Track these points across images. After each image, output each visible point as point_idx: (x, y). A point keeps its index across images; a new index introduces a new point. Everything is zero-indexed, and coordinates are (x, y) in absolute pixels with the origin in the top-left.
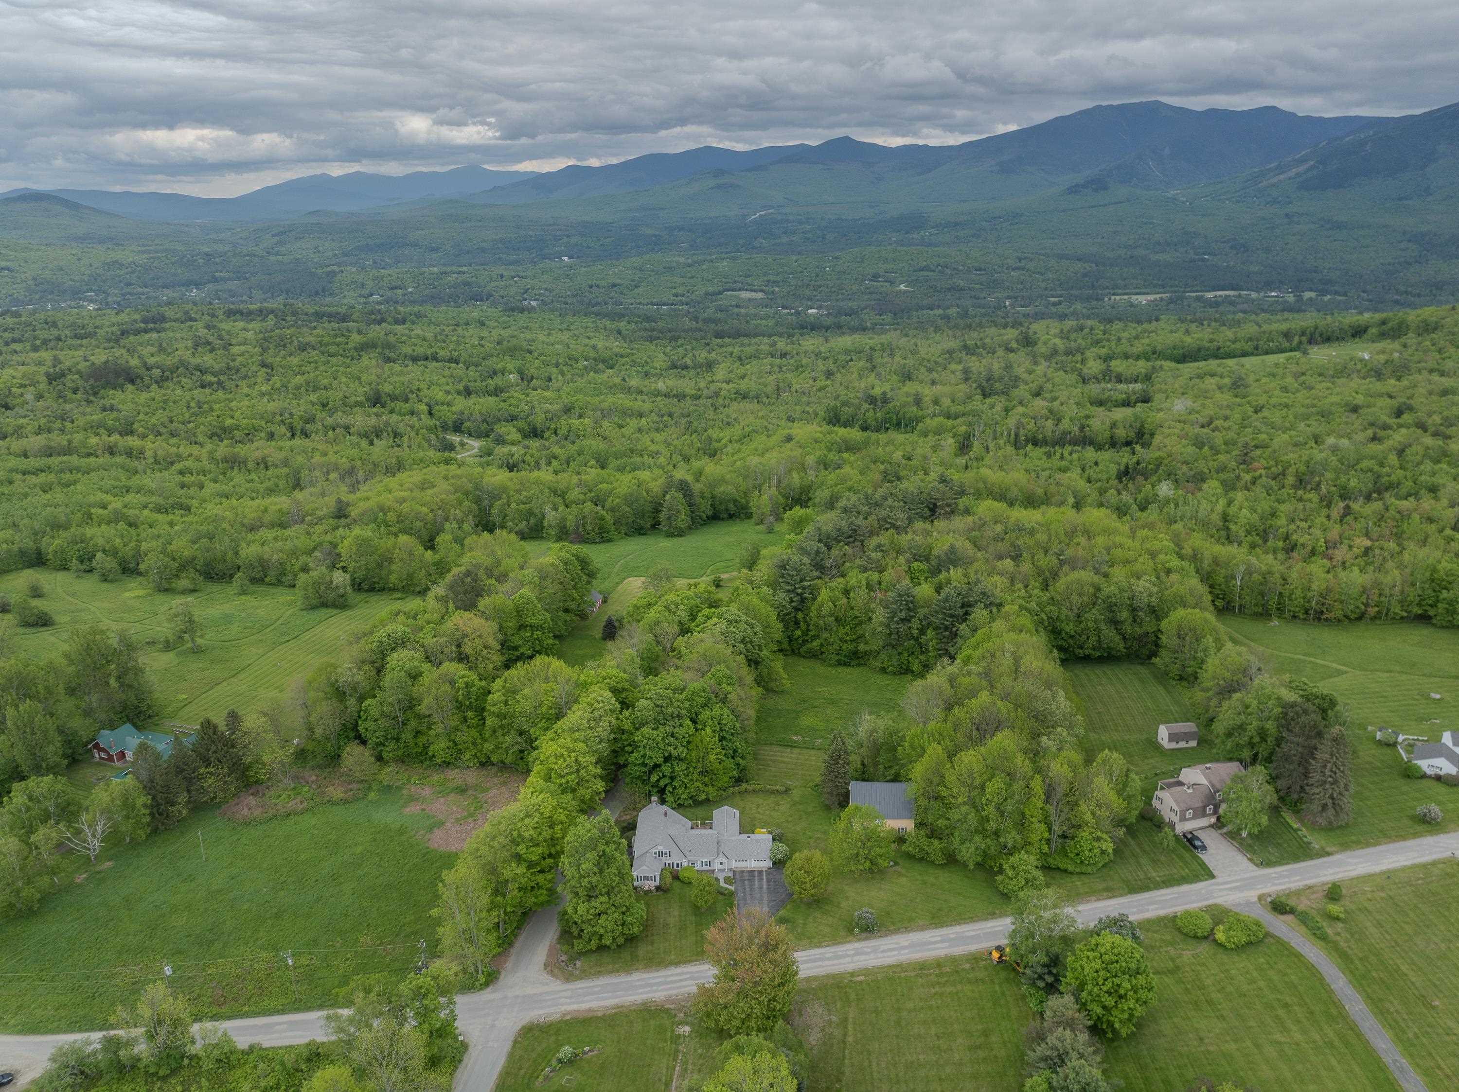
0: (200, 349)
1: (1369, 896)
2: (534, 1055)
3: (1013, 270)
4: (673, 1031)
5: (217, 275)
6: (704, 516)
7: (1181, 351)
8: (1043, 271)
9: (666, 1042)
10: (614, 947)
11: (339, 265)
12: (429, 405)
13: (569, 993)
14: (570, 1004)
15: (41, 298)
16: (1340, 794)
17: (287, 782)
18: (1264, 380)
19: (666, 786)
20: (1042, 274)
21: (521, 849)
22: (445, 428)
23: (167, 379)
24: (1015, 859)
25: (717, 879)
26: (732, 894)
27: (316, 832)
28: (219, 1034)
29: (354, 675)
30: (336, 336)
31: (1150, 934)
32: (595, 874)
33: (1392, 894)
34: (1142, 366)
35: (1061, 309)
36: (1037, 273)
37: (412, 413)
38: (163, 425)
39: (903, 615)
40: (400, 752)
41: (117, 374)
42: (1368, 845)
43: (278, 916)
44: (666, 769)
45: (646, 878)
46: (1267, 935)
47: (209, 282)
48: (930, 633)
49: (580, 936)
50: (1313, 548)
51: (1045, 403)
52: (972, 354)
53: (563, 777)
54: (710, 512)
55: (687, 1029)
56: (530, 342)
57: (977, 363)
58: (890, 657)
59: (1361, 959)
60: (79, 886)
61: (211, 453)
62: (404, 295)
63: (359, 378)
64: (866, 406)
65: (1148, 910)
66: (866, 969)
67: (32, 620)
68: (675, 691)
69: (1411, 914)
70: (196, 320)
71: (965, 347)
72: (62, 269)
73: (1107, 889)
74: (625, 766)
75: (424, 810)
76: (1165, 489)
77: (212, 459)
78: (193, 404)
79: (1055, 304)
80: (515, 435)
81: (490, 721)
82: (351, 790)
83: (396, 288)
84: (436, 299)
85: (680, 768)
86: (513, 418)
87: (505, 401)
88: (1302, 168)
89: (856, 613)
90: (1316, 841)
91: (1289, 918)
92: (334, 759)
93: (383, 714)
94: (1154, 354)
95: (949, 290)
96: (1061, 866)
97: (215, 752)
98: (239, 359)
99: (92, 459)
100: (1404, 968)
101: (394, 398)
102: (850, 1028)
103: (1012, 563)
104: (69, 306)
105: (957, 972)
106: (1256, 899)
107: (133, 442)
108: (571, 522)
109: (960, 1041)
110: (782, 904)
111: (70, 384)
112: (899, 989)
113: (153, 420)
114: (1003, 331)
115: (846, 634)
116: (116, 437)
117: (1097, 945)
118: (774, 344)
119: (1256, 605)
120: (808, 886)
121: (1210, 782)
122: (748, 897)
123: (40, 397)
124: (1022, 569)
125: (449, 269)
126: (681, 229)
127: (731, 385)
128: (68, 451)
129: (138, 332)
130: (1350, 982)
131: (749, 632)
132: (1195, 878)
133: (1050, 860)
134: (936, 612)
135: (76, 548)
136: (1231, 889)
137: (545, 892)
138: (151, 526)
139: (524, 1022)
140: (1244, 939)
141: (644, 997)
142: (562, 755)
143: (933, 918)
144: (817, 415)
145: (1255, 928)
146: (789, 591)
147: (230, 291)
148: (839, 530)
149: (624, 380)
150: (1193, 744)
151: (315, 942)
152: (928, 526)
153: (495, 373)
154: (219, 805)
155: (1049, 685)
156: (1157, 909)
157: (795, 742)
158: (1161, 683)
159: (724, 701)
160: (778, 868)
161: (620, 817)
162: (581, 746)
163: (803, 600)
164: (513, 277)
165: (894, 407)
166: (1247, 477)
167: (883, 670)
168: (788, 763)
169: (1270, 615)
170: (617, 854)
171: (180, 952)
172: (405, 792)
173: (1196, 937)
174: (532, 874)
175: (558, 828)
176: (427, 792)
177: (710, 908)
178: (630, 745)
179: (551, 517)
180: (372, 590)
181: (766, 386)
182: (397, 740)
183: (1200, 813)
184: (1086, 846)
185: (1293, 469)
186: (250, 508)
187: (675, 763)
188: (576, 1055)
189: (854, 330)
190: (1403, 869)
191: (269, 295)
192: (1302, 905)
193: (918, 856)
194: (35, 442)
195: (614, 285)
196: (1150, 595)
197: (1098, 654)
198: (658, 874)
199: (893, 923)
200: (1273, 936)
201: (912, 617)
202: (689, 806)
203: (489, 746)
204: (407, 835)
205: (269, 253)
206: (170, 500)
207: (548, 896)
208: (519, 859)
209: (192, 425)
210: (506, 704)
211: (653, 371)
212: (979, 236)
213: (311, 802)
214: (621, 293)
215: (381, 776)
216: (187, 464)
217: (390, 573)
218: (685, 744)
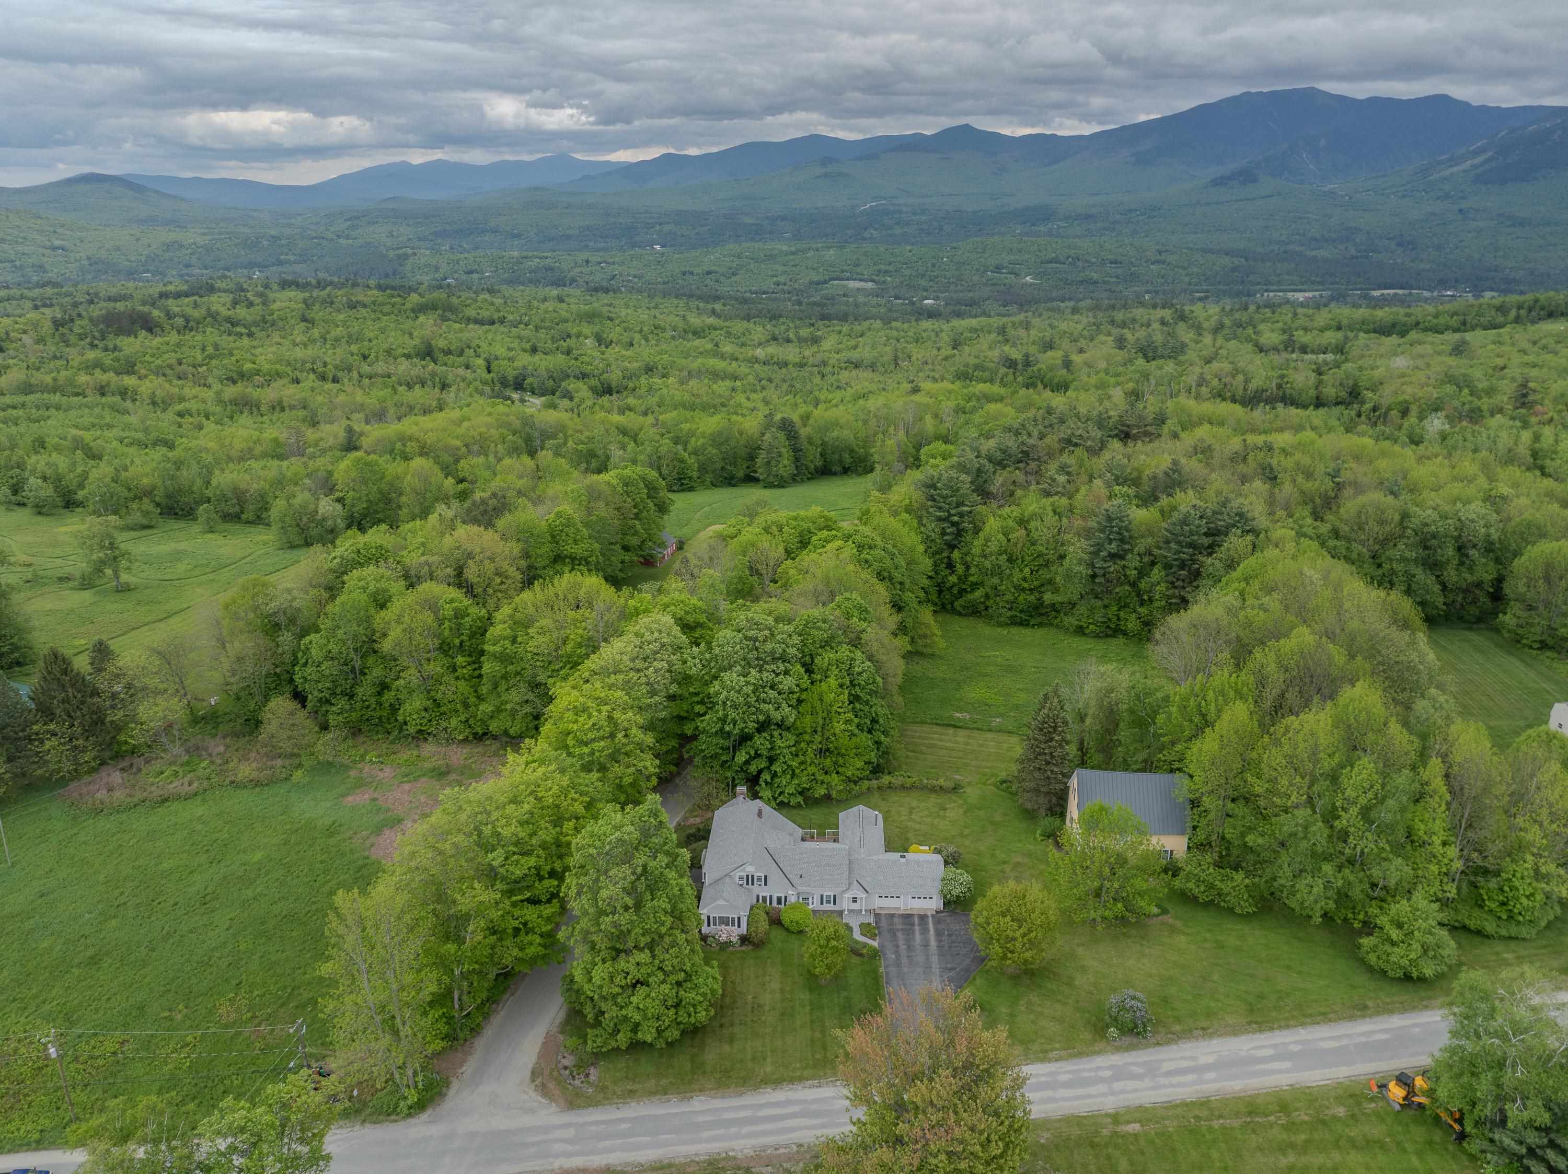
3: (1153, 263)
5: (282, 257)
6: (812, 467)
7: (1374, 325)
8: (1186, 265)
10: (660, 1044)
11: (412, 248)
12: (487, 360)
13: (570, 1133)
14: (569, 1155)
17: (176, 750)
19: (760, 772)
20: (1185, 268)
21: (496, 858)
22: (503, 383)
23: (190, 328)
24: (1400, 908)
25: (850, 929)
26: (875, 954)
27: (200, 827)
29: (294, 598)
30: (392, 299)
32: (626, 908)
34: (1331, 337)
36: (1180, 267)
37: (467, 367)
38: (170, 367)
39: (1113, 547)
40: (354, 716)
41: (133, 322)
43: (94, 961)
44: (760, 742)
45: (725, 921)
47: (273, 265)
48: (1157, 573)
49: (597, 1023)
51: (1227, 365)
52: (1122, 328)
53: (586, 744)
54: (819, 463)
57: (1131, 334)
58: (1092, 610)
61: (218, 395)
62: (481, 278)
63: (411, 334)
64: (1004, 370)
70: (248, 290)
72: (118, 249)
74: (694, 737)
75: (374, 800)
77: (219, 401)
78: (209, 348)
79: (1201, 299)
80: (585, 393)
81: (488, 667)
82: (272, 767)
83: (472, 272)
84: (513, 281)
85: (784, 742)
86: (584, 376)
87: (576, 359)
88: (1478, 160)
89: (1040, 548)
92: (254, 723)
93: (329, 657)
94: (1342, 327)
95: (1082, 282)
96: (1472, 924)
97: (64, 701)
99: (78, 398)
101: (448, 352)
105: (1323, 1122)
107: (129, 381)
108: (643, 458)
110: (968, 976)
111: (77, 330)
112: (1215, 1154)
113: (159, 362)
114: (1154, 311)
115: (1025, 579)
116: (111, 376)
120: (1018, 945)
122: (905, 961)
123: (40, 340)
125: (530, 254)
126: (783, 219)
127: (841, 355)
128: (51, 389)
129: (178, 297)
131: (888, 563)
133: (1461, 914)
134: (1167, 542)
137: (538, 940)
141: (716, 1147)
142: (585, 709)
143: (1251, 1011)
146: (940, 519)
149: (717, 348)
153: (570, 336)
154: (63, 782)
157: (959, 720)
159: (856, 643)
160: (953, 912)
161: (685, 819)
162: (619, 696)
163: (960, 533)
164: (600, 263)
165: (1039, 370)
167: (1080, 631)
168: (952, 750)
170: (671, 874)
172: (353, 773)
174: (514, 905)
175: (569, 826)
176: (388, 772)
177: (836, 977)
178: (702, 702)
179: (618, 456)
181: (881, 356)
182: (351, 696)
184: (1524, 888)
186: (241, 439)
187: (776, 734)
189: (977, 315)
193: (1203, 898)
195: (709, 273)
196: (1487, 526)
198: (744, 914)
199: (1178, 1020)
201: (1126, 551)
202: (799, 806)
203: (486, 708)
204: (339, 837)
205: (339, 236)
206: (154, 435)
207: (544, 946)
208: (491, 875)
209: (205, 368)
210: (514, 641)
211: (749, 342)
212: (1113, 230)
213: (205, 783)
214: (717, 281)
215: (319, 747)
216: (187, 405)
217: (400, 507)
218: (794, 702)
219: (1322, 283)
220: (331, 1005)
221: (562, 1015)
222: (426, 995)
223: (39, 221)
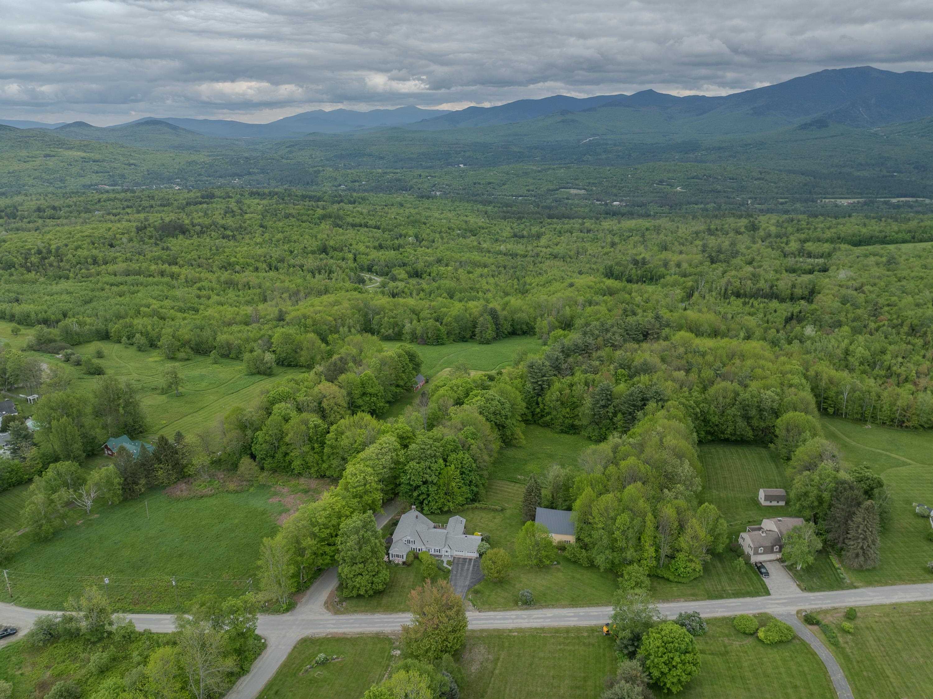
0: (227, 215)
1: (877, 619)
2: (303, 656)
3: (756, 180)
4: (389, 652)
5: (251, 170)
6: (506, 332)
7: (858, 238)
8: (776, 181)
9: (383, 658)
10: (367, 596)
11: (323, 166)
12: (355, 255)
13: (334, 622)
14: (333, 628)
15: (150, 182)
16: (868, 546)
17: (206, 476)
18: (912, 260)
19: (424, 500)
20: (775, 183)
21: (316, 530)
22: (362, 269)
23: (204, 233)
24: (630, 568)
25: (443, 562)
26: (449, 571)
27: (215, 508)
28: (127, 621)
29: (253, 416)
30: (308, 210)
31: (714, 628)
32: (356, 549)
33: (893, 619)
34: (827, 247)
35: (787, 207)
36: (772, 182)
37: (343, 259)
38: (195, 260)
39: (603, 403)
40: (274, 465)
41: (175, 229)
42: (886, 584)
43: (180, 556)
44: (423, 489)
45: (398, 556)
46: (795, 637)
47: (246, 174)
48: (619, 416)
49: (347, 587)
50: (907, 377)
51: (752, 269)
52: (712, 235)
53: (355, 488)
54: (510, 330)
55: (399, 652)
56: (427, 218)
57: (714, 241)
58: (594, 430)
59: (858, 662)
60: (78, 526)
61: (218, 278)
62: (360, 186)
63: (316, 237)
64: (631, 266)
65: (717, 612)
66: (521, 629)
67: (92, 371)
68: (435, 440)
69: (904, 635)
70: (232, 198)
71: (709, 230)
72: (163, 165)
73: (693, 595)
74: (400, 485)
75: (280, 501)
76: (809, 331)
77: (219, 281)
78: (214, 248)
79: (782, 204)
80: (403, 275)
81: (326, 449)
82: (241, 485)
83: (355, 181)
84: (377, 189)
85: (432, 489)
86: (404, 265)
87: (401, 254)
89: (575, 399)
90: (848, 578)
91: (816, 628)
92: (235, 466)
93: (265, 442)
94: (840, 239)
95: (711, 191)
96: (665, 576)
97: (165, 456)
98: (248, 222)
99: (151, 278)
100: (889, 672)
101: (335, 249)
102: (499, 664)
103: (684, 374)
104: (165, 187)
105: (578, 637)
106: (795, 612)
107: (175, 269)
108: (419, 331)
109: (567, 682)
110: (479, 581)
111: (148, 234)
112: (538, 644)
113: (189, 257)
114: (739, 220)
115: (568, 413)
116: (166, 266)
117: (662, 630)
118: (583, 223)
119: (857, 413)
121: (780, 531)
122: (459, 575)
123: (131, 240)
124: (690, 378)
125: (388, 170)
126: (536, 148)
127: (549, 249)
128: (139, 273)
129: (196, 204)
130: (846, 677)
131: (500, 407)
132: (756, 594)
133: (658, 571)
134: (625, 403)
135: (127, 330)
136: (778, 604)
137: (329, 558)
138: (173, 320)
139: (303, 636)
140: (777, 639)
142: (356, 474)
144: (598, 270)
145: (786, 631)
146: (533, 383)
147: (257, 180)
148: (576, 345)
149: (480, 243)
150: (782, 503)
151: (197, 574)
152: (636, 346)
153: (401, 236)
154: (165, 488)
155: (680, 456)
156: (724, 611)
157: (519, 479)
158: (774, 461)
159: (467, 449)
160: (481, 558)
162: (369, 470)
163: (542, 389)
164: (427, 177)
165: (650, 267)
166: (872, 325)
167: (589, 438)
168: (509, 493)
169: (867, 421)
171: (122, 572)
172: (273, 489)
173: (744, 633)
174: (322, 546)
175: (343, 519)
176: (286, 490)
177: (432, 578)
178: (402, 472)
179: (408, 327)
180: (289, 365)
181: (570, 251)
182: (274, 457)
183: (769, 550)
184: (682, 564)
185: (908, 322)
186: (229, 312)
187: (430, 486)
188: (328, 660)
189: (641, 216)
190: (908, 604)
191: (280, 183)
192: (827, 620)
193: (573, 560)
194: (121, 266)
195: (490, 183)
196: (773, 402)
197: (734, 438)
198: (405, 554)
199: (545, 601)
200: (800, 639)
201: (610, 405)
202: (438, 514)
203: (325, 466)
204: (266, 516)
205: (282, 158)
206: (188, 305)
207: (332, 560)
208: (314, 535)
209: (211, 260)
210: (336, 440)
211: (500, 238)
212: (735, 157)
213: (217, 491)
214: (494, 188)
215: (260, 478)
216: (203, 284)
217: (301, 356)
218: (437, 474)
219: (861, 194)
220: (261, 574)
221: (337, 585)
222: (290, 574)
223: (123, 149)
